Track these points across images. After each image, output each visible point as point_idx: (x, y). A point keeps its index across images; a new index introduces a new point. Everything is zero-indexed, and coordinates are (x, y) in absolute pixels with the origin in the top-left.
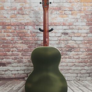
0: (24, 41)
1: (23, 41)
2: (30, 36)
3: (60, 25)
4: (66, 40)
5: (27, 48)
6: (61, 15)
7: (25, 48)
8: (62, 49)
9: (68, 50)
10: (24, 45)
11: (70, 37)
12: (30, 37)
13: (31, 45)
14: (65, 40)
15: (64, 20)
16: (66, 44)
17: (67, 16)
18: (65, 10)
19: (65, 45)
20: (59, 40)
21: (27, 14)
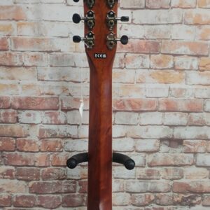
0: (16, 166)
1: (13, 168)
2: (40, 151)
3: (154, 108)
4: (175, 166)
5: (28, 194)
6: (161, 72)
7: (19, 194)
8: (157, 198)
9: (179, 199)
10: (16, 181)
11: (191, 155)
12: (40, 153)
13: (41, 181)
14: (173, 163)
15: (170, 90)
16: (172, 180)
17: (184, 74)
18: (174, 55)
19: (171, 183)
20: (150, 166)
21: (26, 67)
